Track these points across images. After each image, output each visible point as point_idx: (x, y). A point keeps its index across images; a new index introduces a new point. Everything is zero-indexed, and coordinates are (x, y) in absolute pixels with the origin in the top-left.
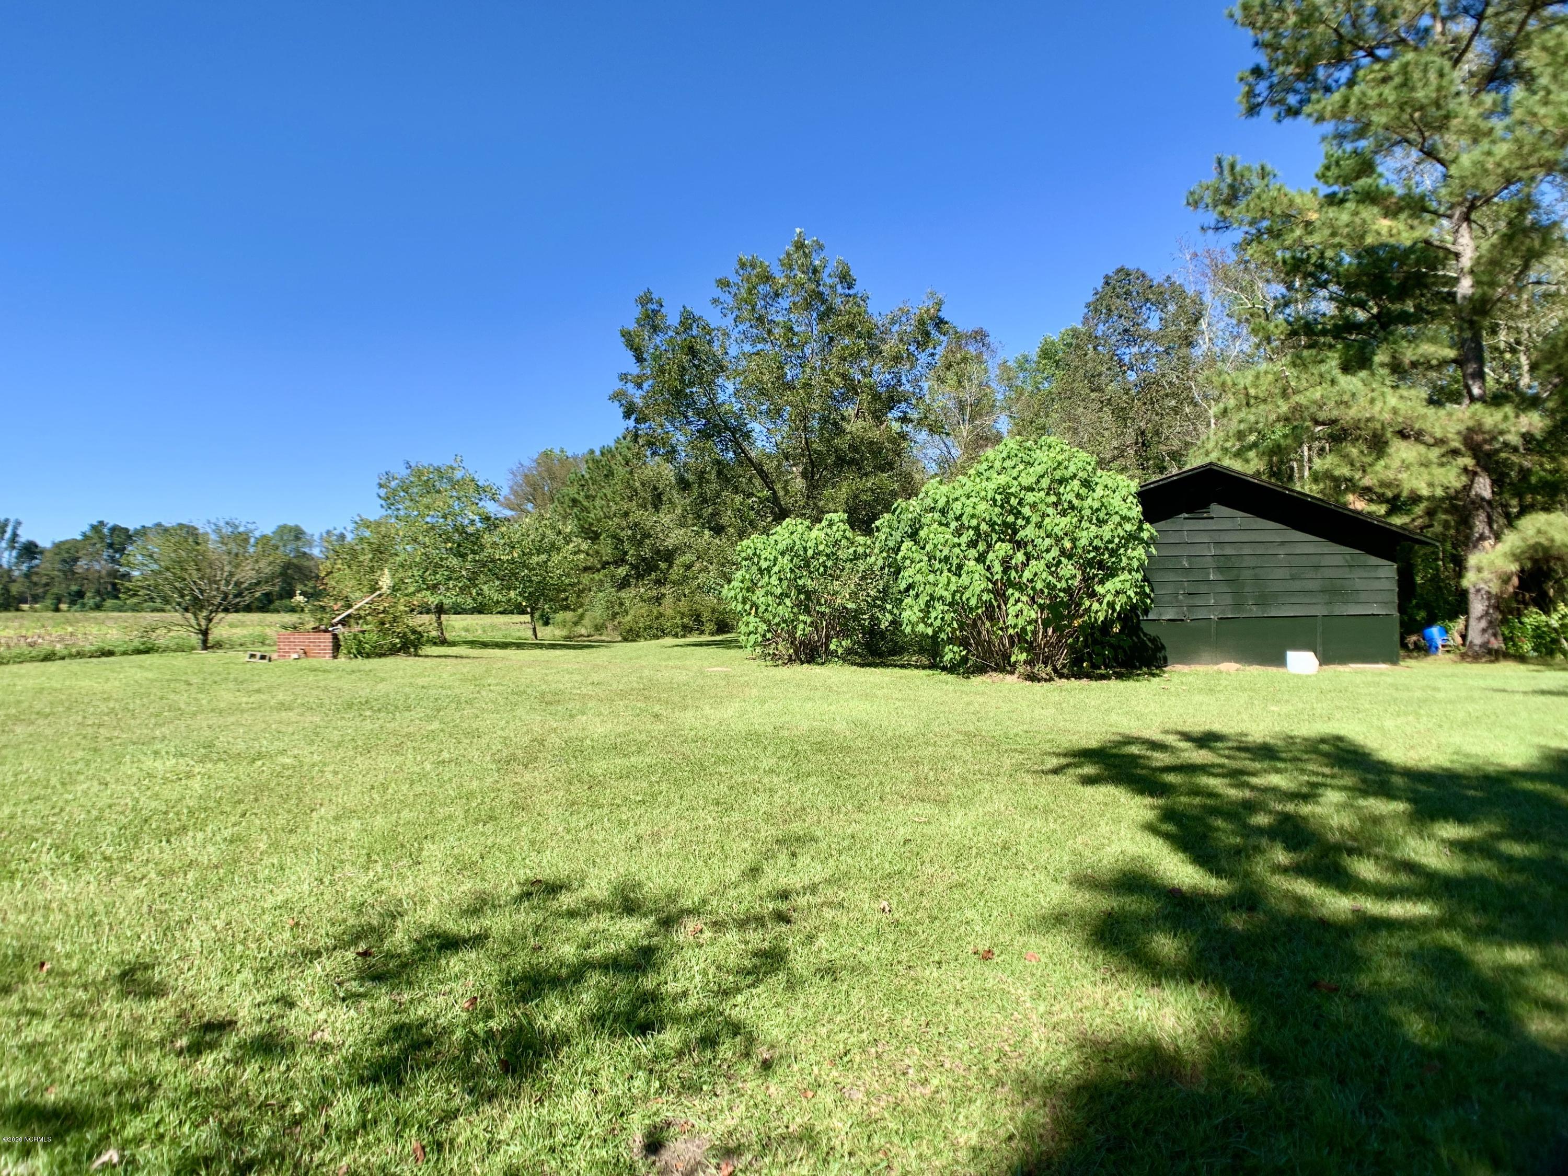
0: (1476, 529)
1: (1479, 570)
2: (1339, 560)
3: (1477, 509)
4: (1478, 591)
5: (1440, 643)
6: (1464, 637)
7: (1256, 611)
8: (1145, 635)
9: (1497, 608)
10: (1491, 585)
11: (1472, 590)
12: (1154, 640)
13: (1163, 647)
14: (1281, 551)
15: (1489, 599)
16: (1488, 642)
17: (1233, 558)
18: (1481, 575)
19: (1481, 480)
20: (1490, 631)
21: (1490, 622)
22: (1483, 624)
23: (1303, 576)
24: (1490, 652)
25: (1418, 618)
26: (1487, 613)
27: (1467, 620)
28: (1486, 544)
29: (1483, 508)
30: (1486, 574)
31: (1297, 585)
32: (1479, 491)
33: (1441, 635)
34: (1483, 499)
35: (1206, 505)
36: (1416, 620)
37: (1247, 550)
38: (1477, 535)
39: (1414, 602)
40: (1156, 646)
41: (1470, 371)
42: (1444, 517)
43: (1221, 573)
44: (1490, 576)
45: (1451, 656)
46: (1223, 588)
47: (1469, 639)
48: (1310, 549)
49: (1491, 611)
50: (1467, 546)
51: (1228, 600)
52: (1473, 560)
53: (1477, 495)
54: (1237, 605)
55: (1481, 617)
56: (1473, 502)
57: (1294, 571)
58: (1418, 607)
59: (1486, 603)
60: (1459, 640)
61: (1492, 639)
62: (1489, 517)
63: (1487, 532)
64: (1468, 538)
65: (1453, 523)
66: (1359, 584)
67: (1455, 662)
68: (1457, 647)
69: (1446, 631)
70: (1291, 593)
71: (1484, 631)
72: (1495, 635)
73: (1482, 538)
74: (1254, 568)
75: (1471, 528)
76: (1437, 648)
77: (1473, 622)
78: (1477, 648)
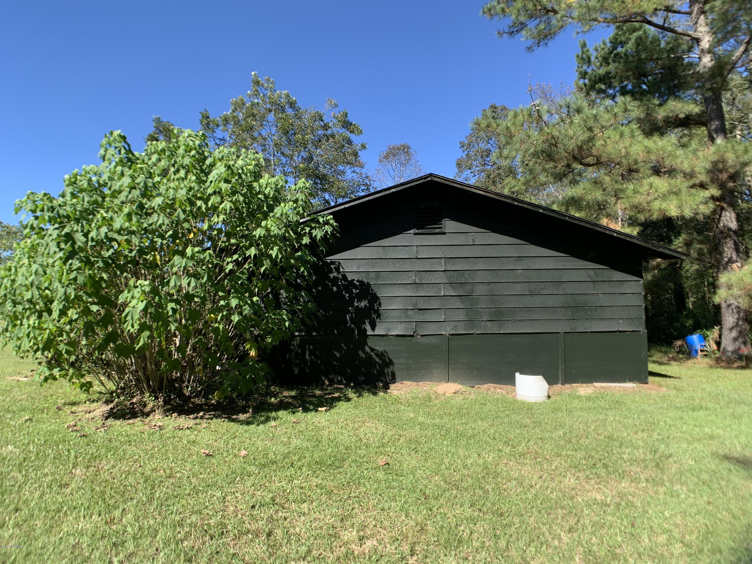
0: (725, 255)
1: (730, 287)
2: (582, 276)
3: (726, 238)
4: (729, 306)
5: (699, 348)
6: (718, 344)
7: (492, 328)
8: (372, 350)
9: (746, 320)
10: (740, 300)
11: (724, 305)
12: (381, 355)
13: (391, 363)
14: (519, 266)
15: (738, 312)
16: (739, 349)
17: (466, 274)
18: (731, 292)
19: (728, 214)
20: (740, 340)
21: (740, 332)
22: (734, 334)
23: (542, 292)
24: (740, 358)
25: (687, 325)
26: (737, 325)
27: (721, 330)
28: (734, 266)
29: (730, 237)
30: (735, 291)
31: (537, 301)
32: (726, 223)
33: (701, 342)
34: (730, 229)
35: (437, 220)
36: (686, 326)
37: (480, 265)
38: (726, 259)
39: (685, 313)
40: (383, 361)
41: (713, 127)
42: (699, 246)
43: (454, 288)
44: (739, 293)
45: (707, 360)
46: (457, 304)
47: (723, 346)
48: (550, 264)
49: (741, 323)
50: (718, 268)
51: (461, 315)
52: (723, 278)
53: (724, 226)
54: (471, 322)
55: (733, 328)
56: (722, 232)
57: (533, 286)
58: (687, 317)
59: (736, 316)
60: (715, 347)
61: (742, 347)
62: (736, 244)
63: (734, 257)
64: (719, 262)
65: (706, 250)
66: (604, 301)
67: (711, 367)
68: (713, 352)
69: (705, 338)
70: (529, 309)
71: (735, 339)
72: (745, 343)
73: (731, 261)
74: (489, 283)
75: (721, 254)
76: (697, 352)
77: (725, 332)
78: (729, 354)
